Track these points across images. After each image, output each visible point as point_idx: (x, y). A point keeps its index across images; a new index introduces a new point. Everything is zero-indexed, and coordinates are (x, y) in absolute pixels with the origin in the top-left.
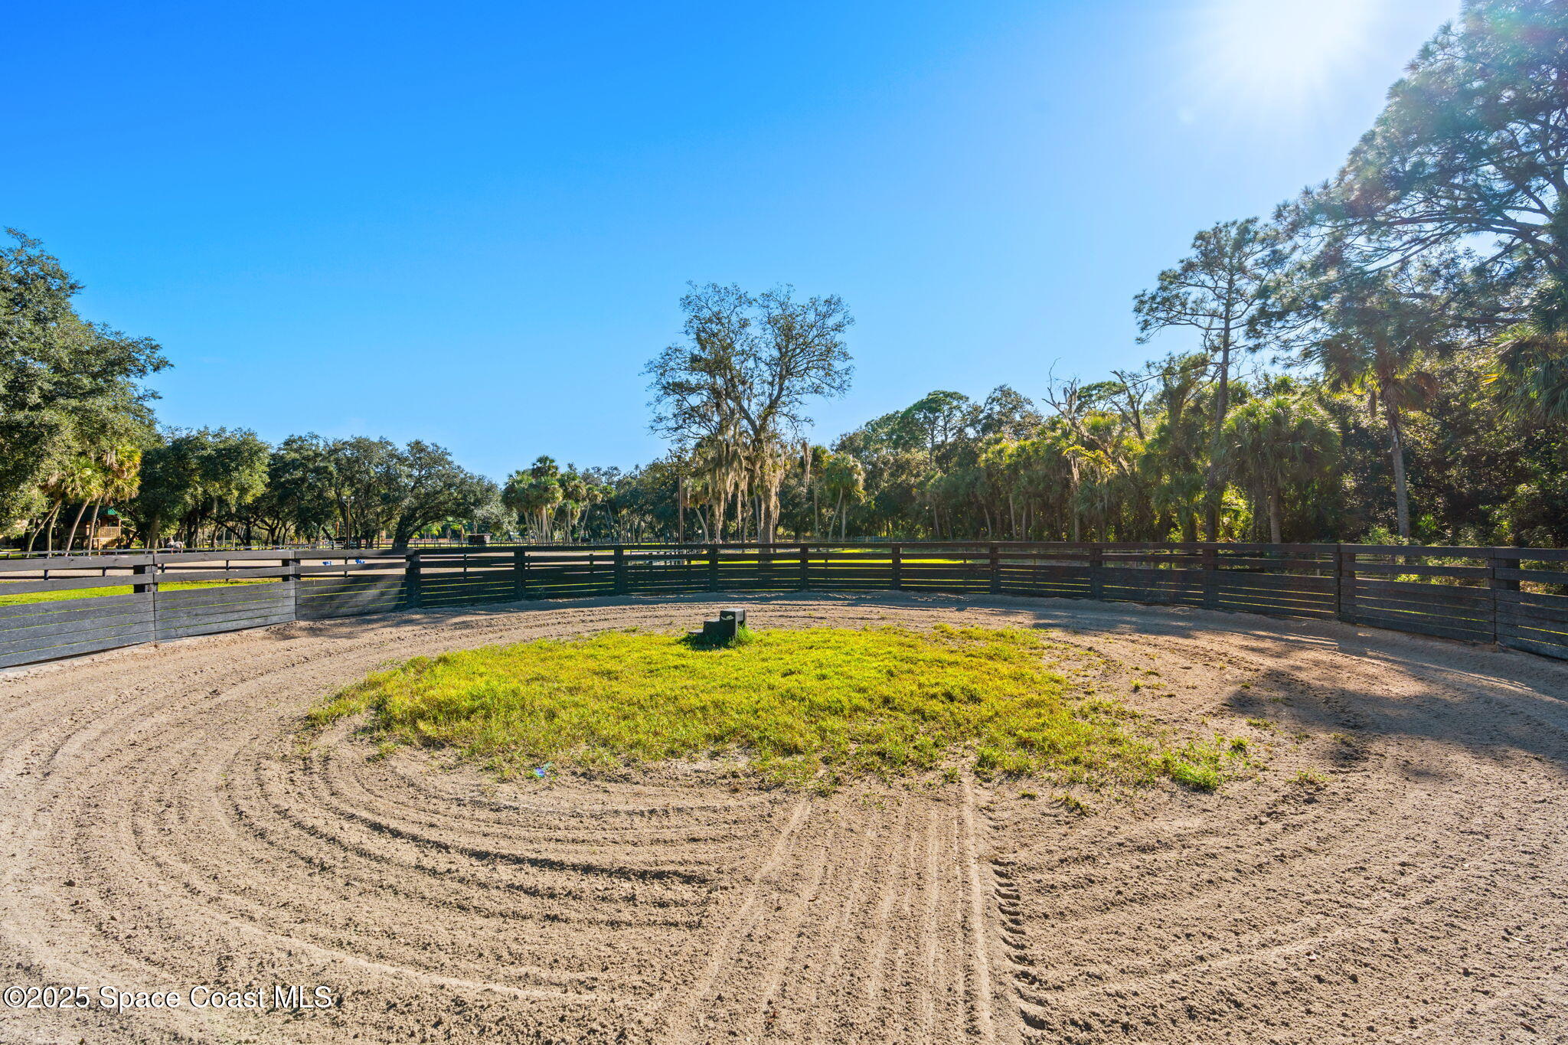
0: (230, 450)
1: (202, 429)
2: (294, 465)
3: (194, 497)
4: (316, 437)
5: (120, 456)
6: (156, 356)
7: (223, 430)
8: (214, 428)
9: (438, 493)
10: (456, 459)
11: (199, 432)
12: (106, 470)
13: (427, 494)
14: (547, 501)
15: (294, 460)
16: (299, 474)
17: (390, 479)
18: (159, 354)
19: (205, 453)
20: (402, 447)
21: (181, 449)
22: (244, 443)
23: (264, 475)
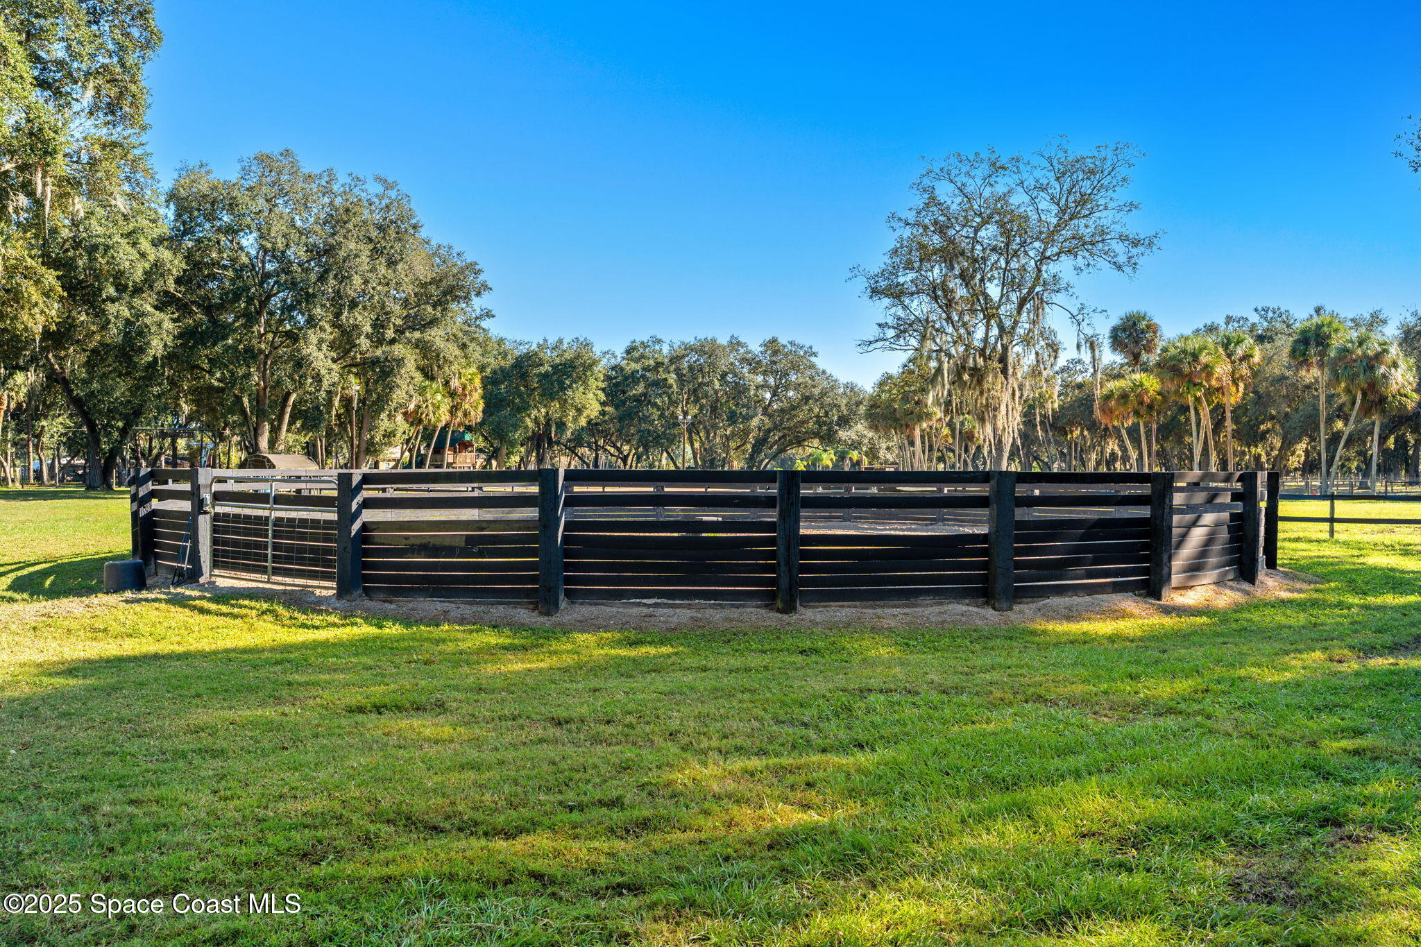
0: (565, 364)
1: (541, 342)
2: (633, 378)
3: (536, 421)
4: (660, 341)
5: (463, 380)
6: (479, 280)
7: (561, 341)
8: (552, 340)
9: (793, 408)
10: (820, 363)
11: (539, 345)
12: (452, 394)
13: (782, 410)
14: (920, 419)
15: (634, 372)
16: (640, 389)
17: (739, 390)
18: (482, 278)
19: (542, 370)
20: (755, 347)
21: (523, 366)
22: (578, 357)
23: (600, 392)
